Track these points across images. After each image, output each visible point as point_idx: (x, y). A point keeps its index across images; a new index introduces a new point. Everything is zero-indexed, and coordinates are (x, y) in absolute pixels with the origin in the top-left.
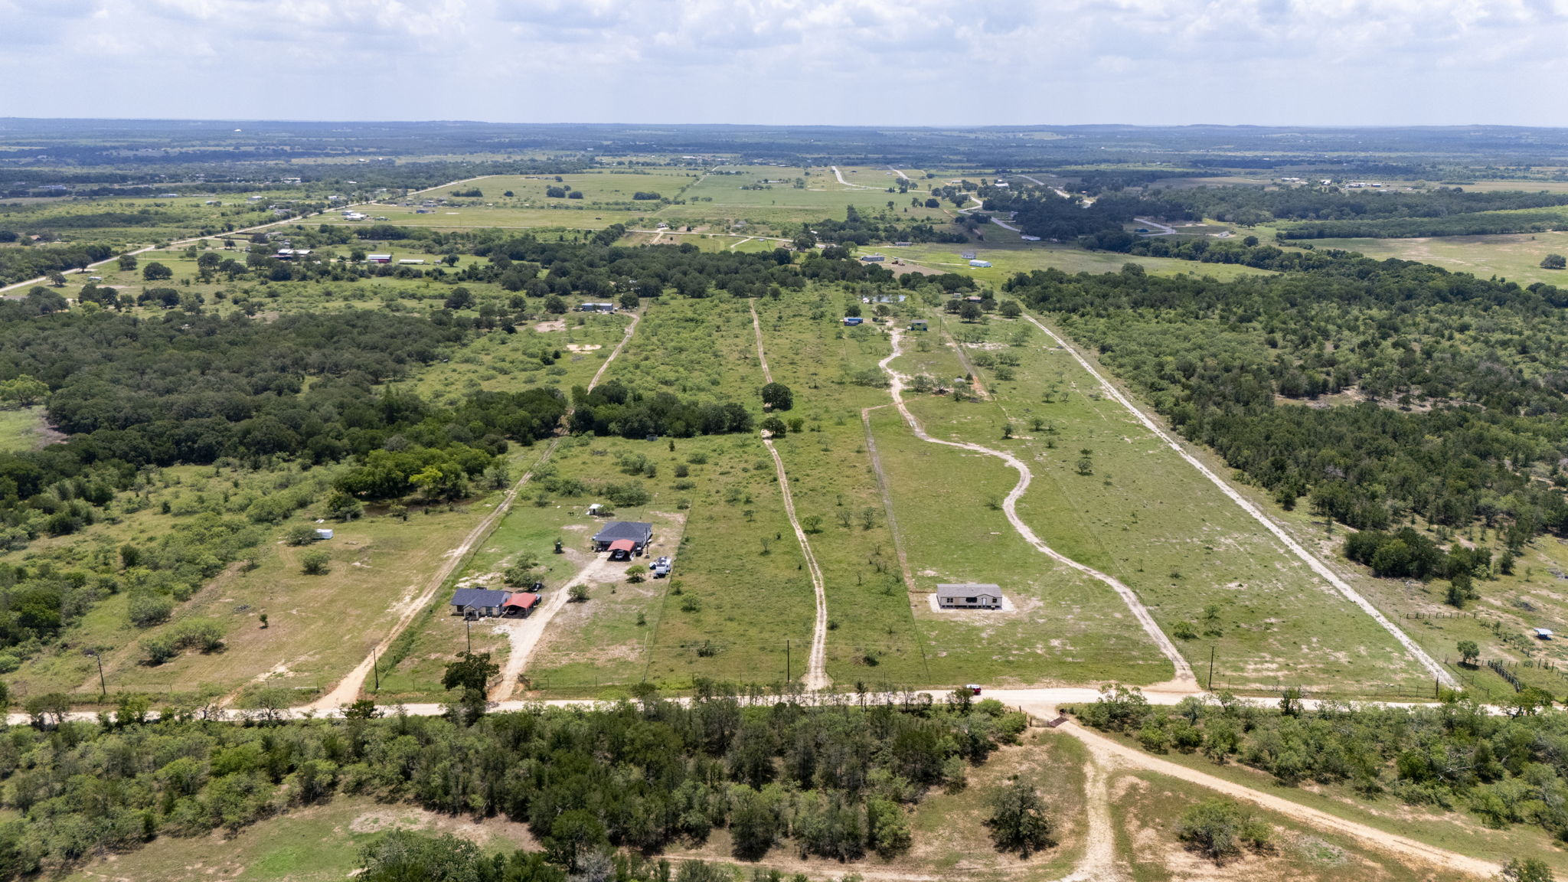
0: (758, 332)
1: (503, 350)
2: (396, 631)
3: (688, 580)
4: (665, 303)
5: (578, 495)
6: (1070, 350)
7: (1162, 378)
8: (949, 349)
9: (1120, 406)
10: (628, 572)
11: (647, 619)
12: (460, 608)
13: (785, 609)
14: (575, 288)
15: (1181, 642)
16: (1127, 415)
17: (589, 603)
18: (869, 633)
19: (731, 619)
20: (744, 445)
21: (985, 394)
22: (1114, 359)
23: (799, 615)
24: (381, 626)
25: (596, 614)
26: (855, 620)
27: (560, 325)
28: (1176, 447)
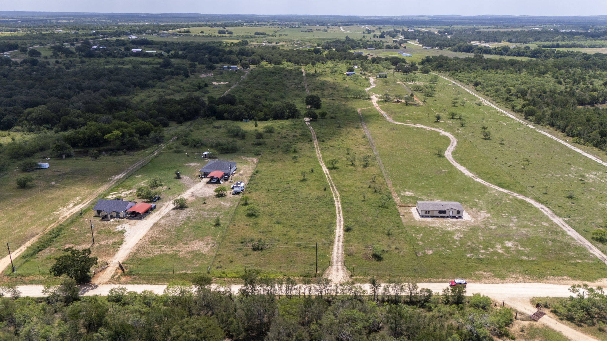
0: (305, 78)
2: (53, 226)
3: (254, 196)
6: (459, 85)
7: (511, 95)
8: (399, 85)
9: (493, 109)
10: (216, 191)
11: (221, 222)
12: (99, 212)
13: (315, 216)
14: (221, 61)
16: (498, 112)
17: (187, 210)
18: (374, 234)
19: (278, 223)
20: (295, 125)
21: (421, 103)
22: (483, 88)
23: (324, 220)
24: (43, 224)
25: (189, 217)
26: (363, 225)
28: (531, 127)
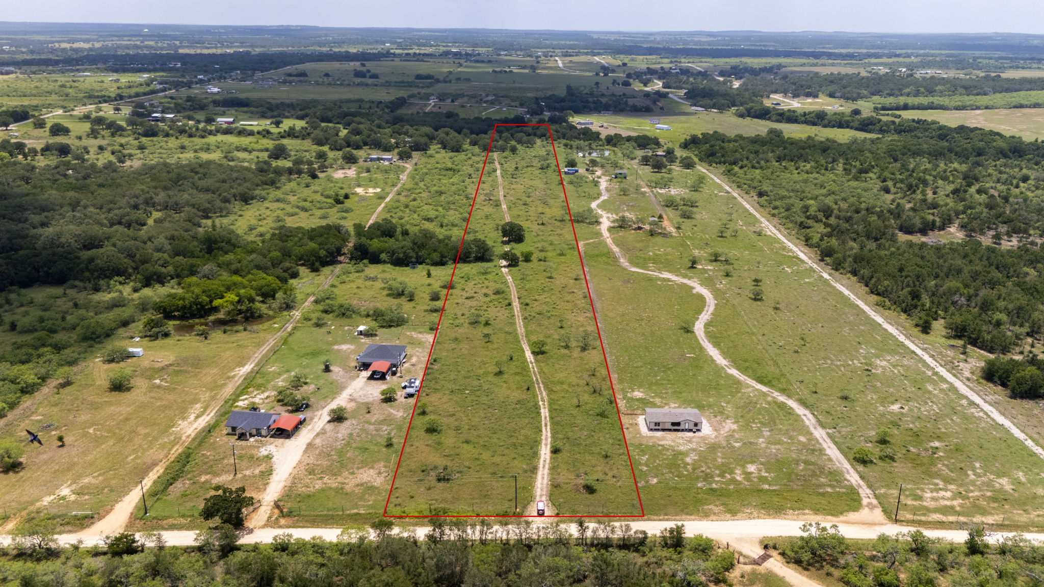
0: (500, 179)
1: (307, 192)
2: (177, 450)
3: (432, 400)
4: (431, 156)
5: (350, 317)
6: (736, 195)
7: (808, 218)
8: (644, 193)
9: (777, 241)
10: (383, 393)
11: (394, 441)
12: (234, 429)
13: (514, 431)
14: (365, 144)
15: (861, 468)
16: (784, 248)
17: (347, 424)
18: (588, 457)
19: (467, 442)
20: (486, 273)
21: (673, 230)
22: (770, 202)
23: (527, 437)
24: (163, 446)
25: (351, 434)
26: (575, 443)
27: (352, 172)
28: (826, 276)
